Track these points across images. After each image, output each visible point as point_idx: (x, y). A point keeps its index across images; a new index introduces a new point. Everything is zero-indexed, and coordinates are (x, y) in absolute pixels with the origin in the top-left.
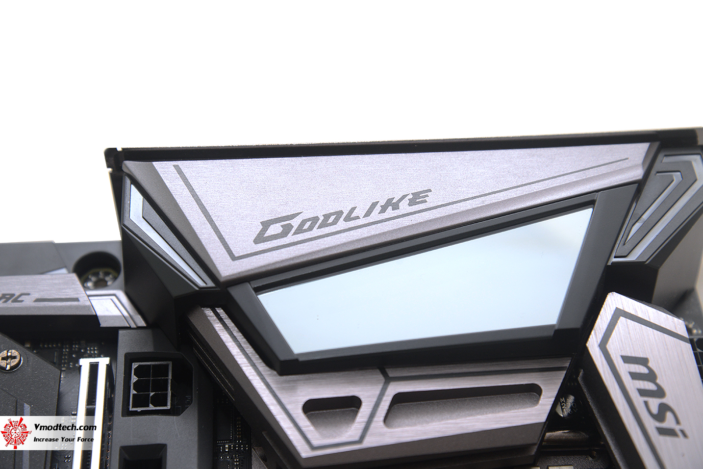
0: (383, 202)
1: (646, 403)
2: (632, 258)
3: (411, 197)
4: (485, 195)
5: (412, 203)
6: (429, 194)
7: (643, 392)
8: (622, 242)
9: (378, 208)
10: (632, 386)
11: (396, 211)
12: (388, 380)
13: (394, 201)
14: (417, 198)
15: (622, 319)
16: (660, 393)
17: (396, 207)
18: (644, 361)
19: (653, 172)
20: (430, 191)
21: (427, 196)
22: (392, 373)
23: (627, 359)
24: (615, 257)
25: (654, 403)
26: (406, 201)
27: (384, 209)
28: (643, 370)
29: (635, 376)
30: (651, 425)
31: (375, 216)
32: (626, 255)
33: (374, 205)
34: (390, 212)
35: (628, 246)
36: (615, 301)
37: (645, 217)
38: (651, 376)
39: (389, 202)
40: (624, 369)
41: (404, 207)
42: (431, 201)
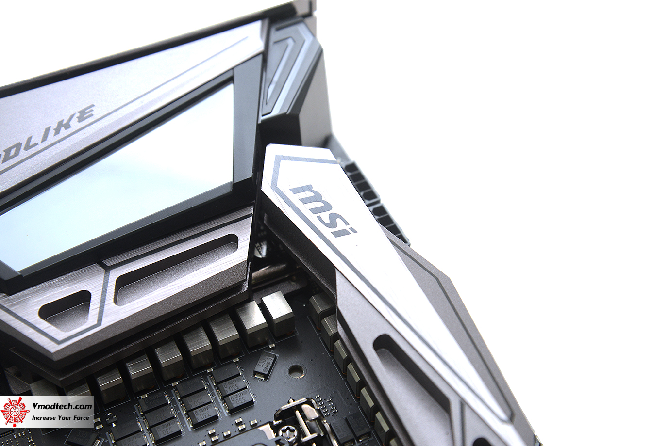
0: (55, 126)
1: (319, 218)
2: (275, 112)
3: (78, 115)
4: (142, 96)
5: (81, 119)
6: (93, 108)
7: (314, 211)
8: (265, 103)
9: (52, 132)
10: (305, 209)
11: (69, 130)
12: (107, 269)
13: (64, 122)
14: (83, 115)
15: (282, 162)
16: (327, 207)
17: (67, 126)
18: (309, 188)
19: (271, 43)
20: (93, 106)
21: (92, 110)
22: (109, 263)
23: (296, 191)
24: (263, 116)
25: (325, 216)
26: (75, 119)
27: (57, 131)
28: (311, 194)
29: (304, 201)
30: (327, 232)
31: (51, 138)
32: (270, 111)
33: (47, 130)
34: (64, 132)
35: (270, 105)
36: (273, 150)
37: (276, 79)
38: (317, 197)
39: (60, 125)
40: (295, 199)
41: (75, 125)
42: (97, 113)
